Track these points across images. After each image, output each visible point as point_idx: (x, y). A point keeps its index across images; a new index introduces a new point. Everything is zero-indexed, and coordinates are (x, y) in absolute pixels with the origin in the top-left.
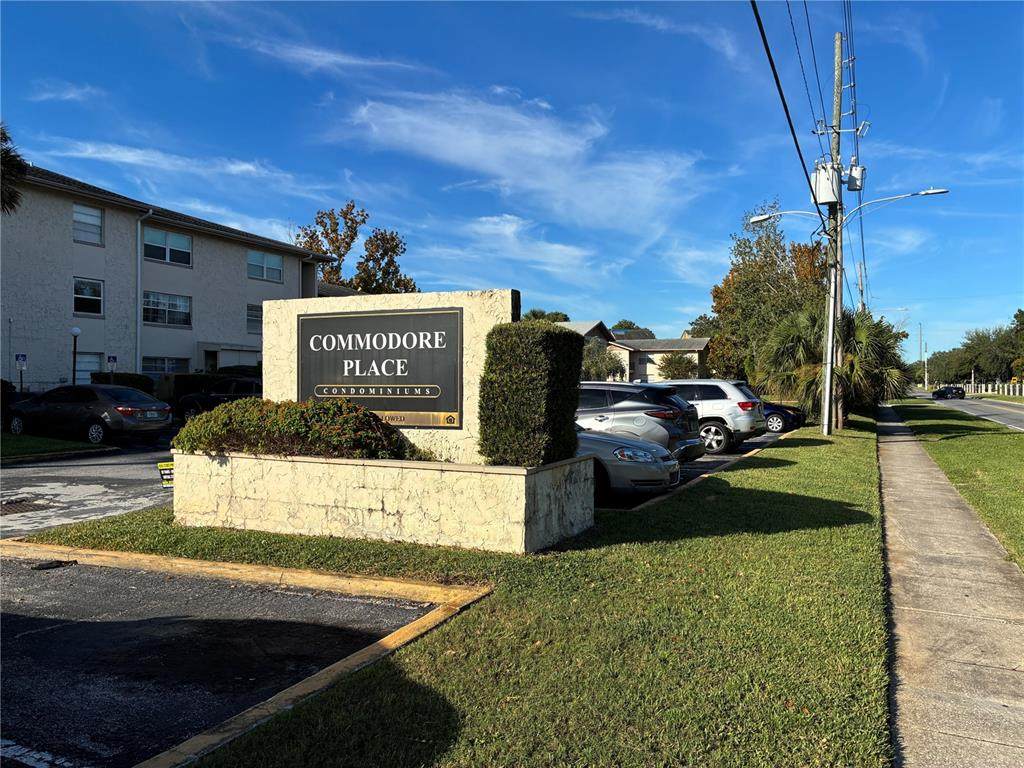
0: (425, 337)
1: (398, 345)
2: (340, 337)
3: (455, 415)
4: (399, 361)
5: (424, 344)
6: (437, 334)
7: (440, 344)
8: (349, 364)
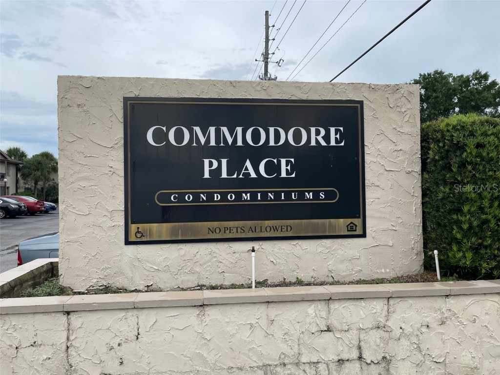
0: (318, 133)
1: (282, 141)
2: (197, 129)
3: (358, 222)
4: (283, 161)
5: (317, 141)
6: (333, 130)
7: (337, 141)
8: (211, 164)
